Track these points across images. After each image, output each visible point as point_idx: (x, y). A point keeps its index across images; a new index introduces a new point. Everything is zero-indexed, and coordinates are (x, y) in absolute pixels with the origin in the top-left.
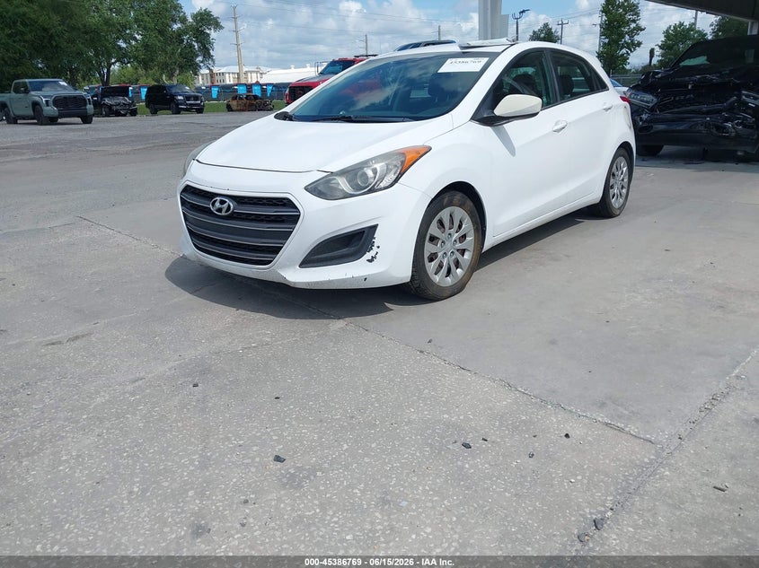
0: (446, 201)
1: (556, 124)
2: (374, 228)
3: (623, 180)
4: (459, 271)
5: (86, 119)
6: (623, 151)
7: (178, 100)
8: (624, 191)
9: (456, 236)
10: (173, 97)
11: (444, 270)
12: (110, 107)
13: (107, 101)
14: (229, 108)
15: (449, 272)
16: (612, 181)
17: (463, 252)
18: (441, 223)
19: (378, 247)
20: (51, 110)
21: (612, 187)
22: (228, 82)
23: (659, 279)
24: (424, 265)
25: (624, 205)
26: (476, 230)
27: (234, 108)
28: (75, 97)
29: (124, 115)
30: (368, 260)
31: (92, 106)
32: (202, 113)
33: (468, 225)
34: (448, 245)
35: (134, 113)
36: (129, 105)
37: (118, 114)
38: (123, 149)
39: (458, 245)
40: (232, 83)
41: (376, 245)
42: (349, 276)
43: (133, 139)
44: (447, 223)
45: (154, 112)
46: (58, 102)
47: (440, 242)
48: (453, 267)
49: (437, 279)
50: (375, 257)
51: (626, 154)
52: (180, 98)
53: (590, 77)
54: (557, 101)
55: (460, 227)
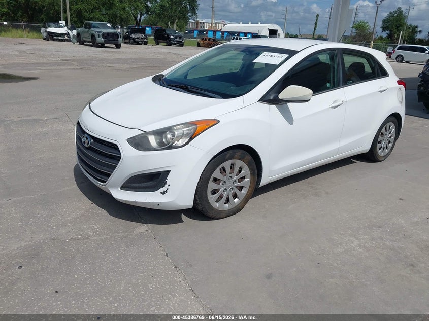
0: (228, 156)
1: (334, 102)
2: (168, 172)
3: (391, 137)
4: (236, 200)
5: (118, 46)
6: (393, 118)
7: (170, 38)
8: (391, 145)
9: (235, 178)
10: (168, 35)
11: (224, 199)
12: (134, 39)
13: (133, 36)
14: (199, 45)
15: (228, 201)
16: (380, 138)
17: (241, 188)
18: (224, 169)
19: (169, 185)
20: (100, 40)
21: (380, 142)
22: (205, 29)
23: (379, 227)
24: (206, 197)
25: (388, 154)
26: (252, 174)
27: (201, 45)
28: (113, 33)
29: (141, 44)
30: (161, 193)
31: (121, 39)
32: (182, 46)
33: (246, 171)
34: (229, 184)
35: (146, 43)
36: (144, 39)
37: (138, 43)
38: (126, 66)
39: (237, 184)
40: (207, 29)
41: (167, 183)
42: (148, 201)
43: (134, 61)
44: (228, 170)
45: (158, 43)
46: (105, 36)
47: (222, 182)
48: (231, 198)
49: (216, 206)
50: (166, 192)
51: (396, 121)
52: (172, 37)
53: (374, 67)
54: (339, 86)
55: (240, 172)
